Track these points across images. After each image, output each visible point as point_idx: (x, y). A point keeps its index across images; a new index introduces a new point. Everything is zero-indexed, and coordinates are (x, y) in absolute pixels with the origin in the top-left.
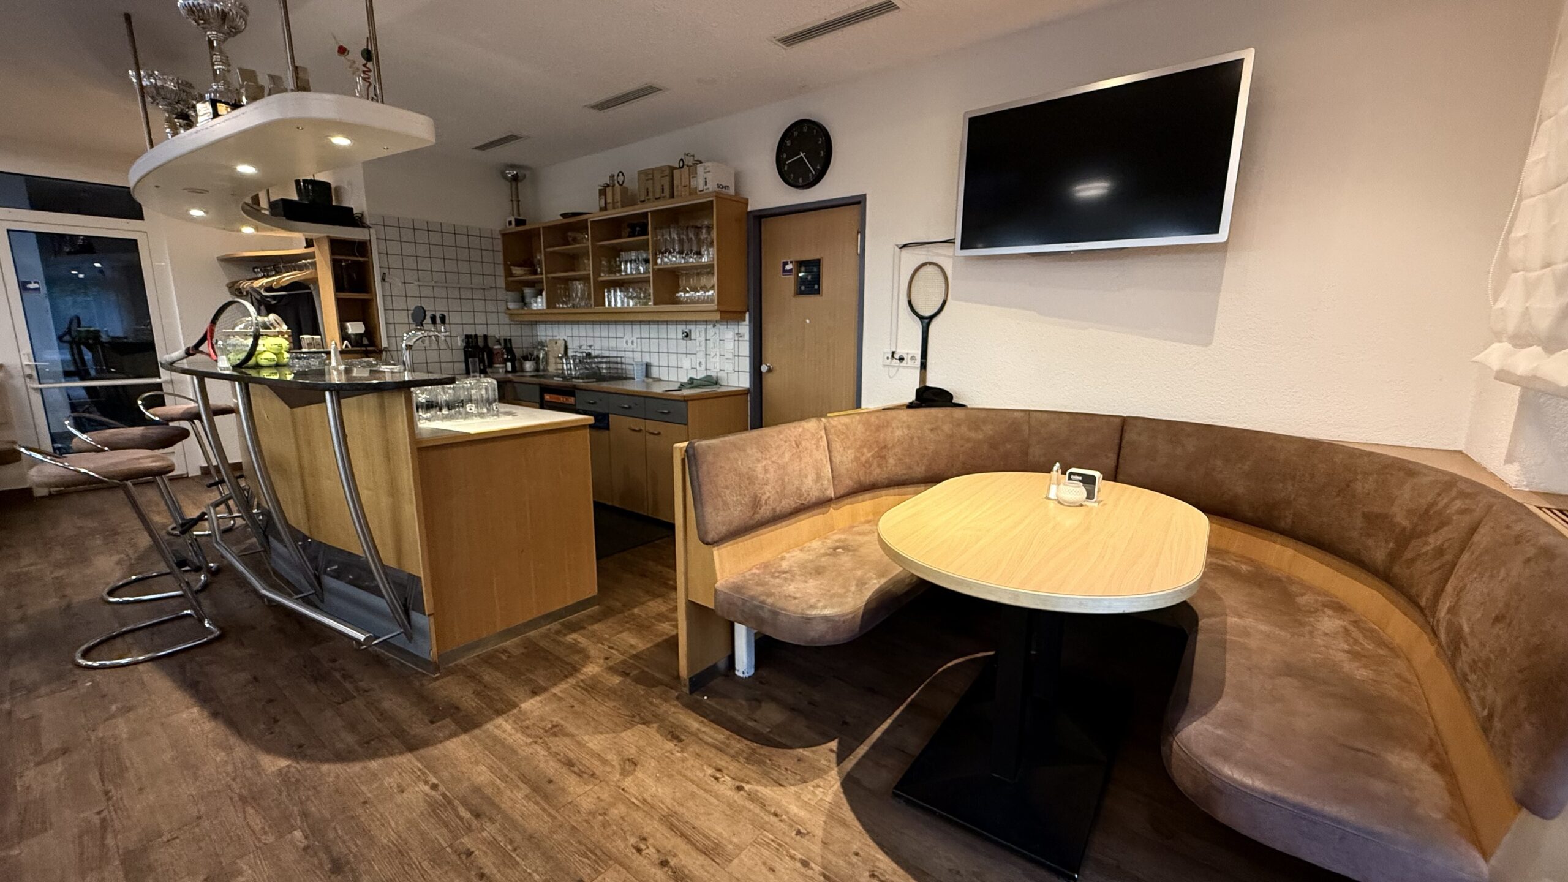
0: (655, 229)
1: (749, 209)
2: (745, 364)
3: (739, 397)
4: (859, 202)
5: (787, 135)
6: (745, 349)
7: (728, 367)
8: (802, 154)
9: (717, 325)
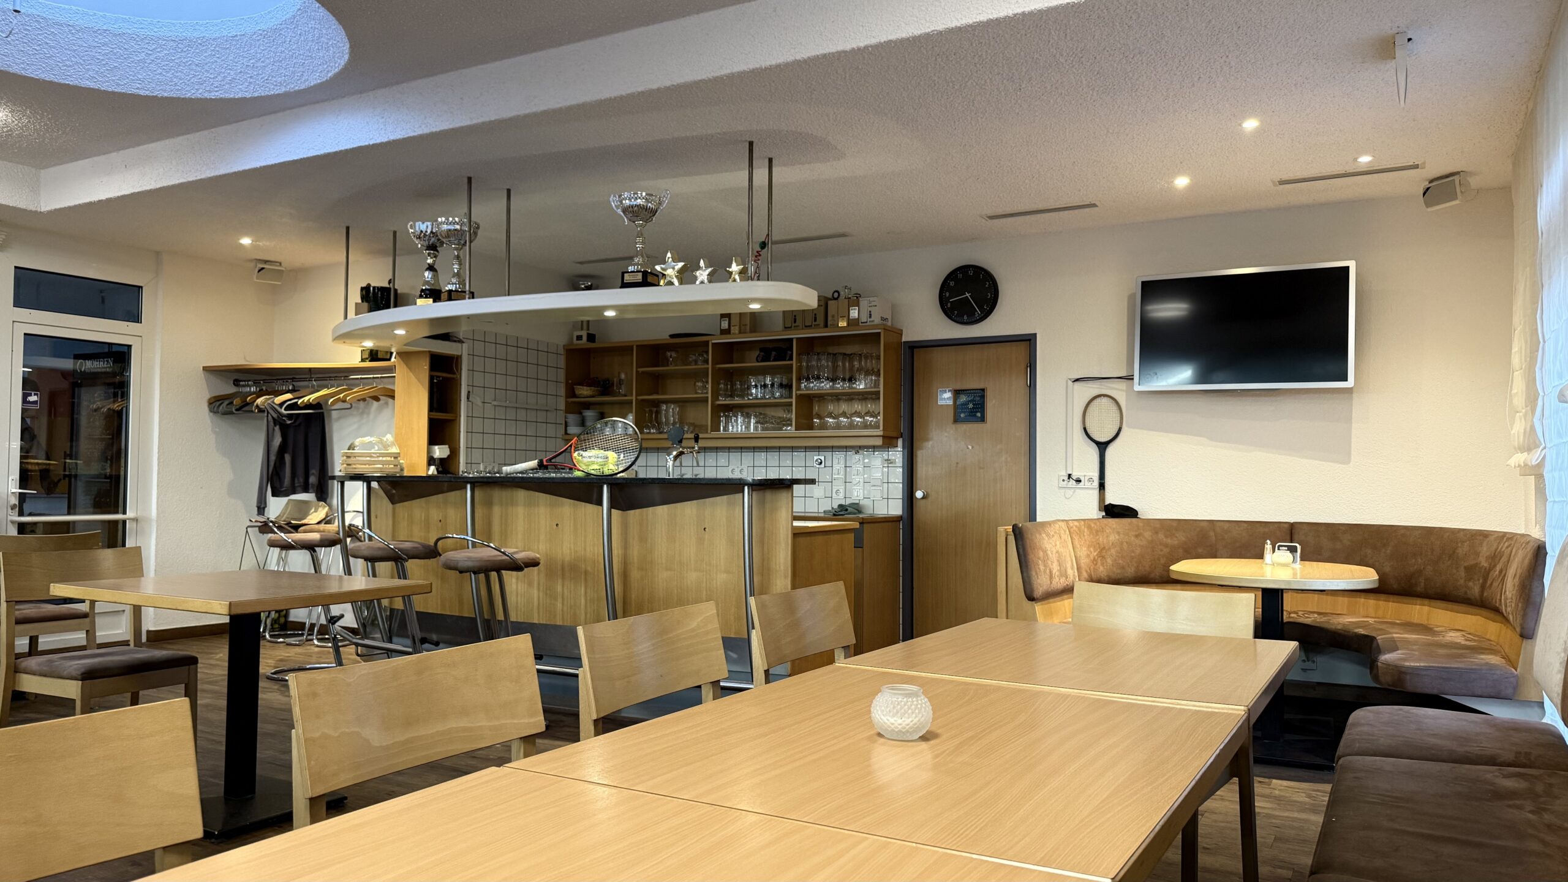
0: (799, 354)
1: (904, 339)
2: (897, 490)
3: (890, 524)
4: (1029, 341)
5: (952, 275)
6: (897, 474)
7: (876, 494)
8: (967, 295)
9: (861, 452)
